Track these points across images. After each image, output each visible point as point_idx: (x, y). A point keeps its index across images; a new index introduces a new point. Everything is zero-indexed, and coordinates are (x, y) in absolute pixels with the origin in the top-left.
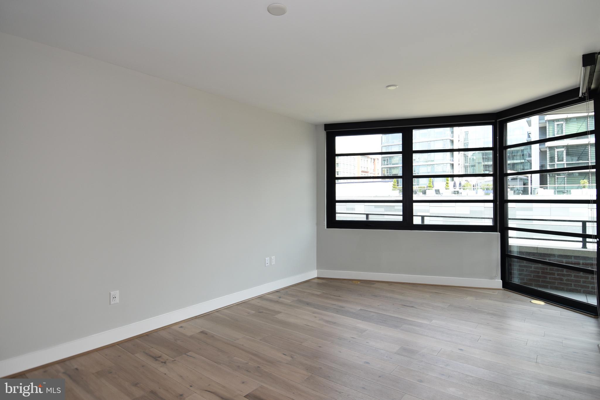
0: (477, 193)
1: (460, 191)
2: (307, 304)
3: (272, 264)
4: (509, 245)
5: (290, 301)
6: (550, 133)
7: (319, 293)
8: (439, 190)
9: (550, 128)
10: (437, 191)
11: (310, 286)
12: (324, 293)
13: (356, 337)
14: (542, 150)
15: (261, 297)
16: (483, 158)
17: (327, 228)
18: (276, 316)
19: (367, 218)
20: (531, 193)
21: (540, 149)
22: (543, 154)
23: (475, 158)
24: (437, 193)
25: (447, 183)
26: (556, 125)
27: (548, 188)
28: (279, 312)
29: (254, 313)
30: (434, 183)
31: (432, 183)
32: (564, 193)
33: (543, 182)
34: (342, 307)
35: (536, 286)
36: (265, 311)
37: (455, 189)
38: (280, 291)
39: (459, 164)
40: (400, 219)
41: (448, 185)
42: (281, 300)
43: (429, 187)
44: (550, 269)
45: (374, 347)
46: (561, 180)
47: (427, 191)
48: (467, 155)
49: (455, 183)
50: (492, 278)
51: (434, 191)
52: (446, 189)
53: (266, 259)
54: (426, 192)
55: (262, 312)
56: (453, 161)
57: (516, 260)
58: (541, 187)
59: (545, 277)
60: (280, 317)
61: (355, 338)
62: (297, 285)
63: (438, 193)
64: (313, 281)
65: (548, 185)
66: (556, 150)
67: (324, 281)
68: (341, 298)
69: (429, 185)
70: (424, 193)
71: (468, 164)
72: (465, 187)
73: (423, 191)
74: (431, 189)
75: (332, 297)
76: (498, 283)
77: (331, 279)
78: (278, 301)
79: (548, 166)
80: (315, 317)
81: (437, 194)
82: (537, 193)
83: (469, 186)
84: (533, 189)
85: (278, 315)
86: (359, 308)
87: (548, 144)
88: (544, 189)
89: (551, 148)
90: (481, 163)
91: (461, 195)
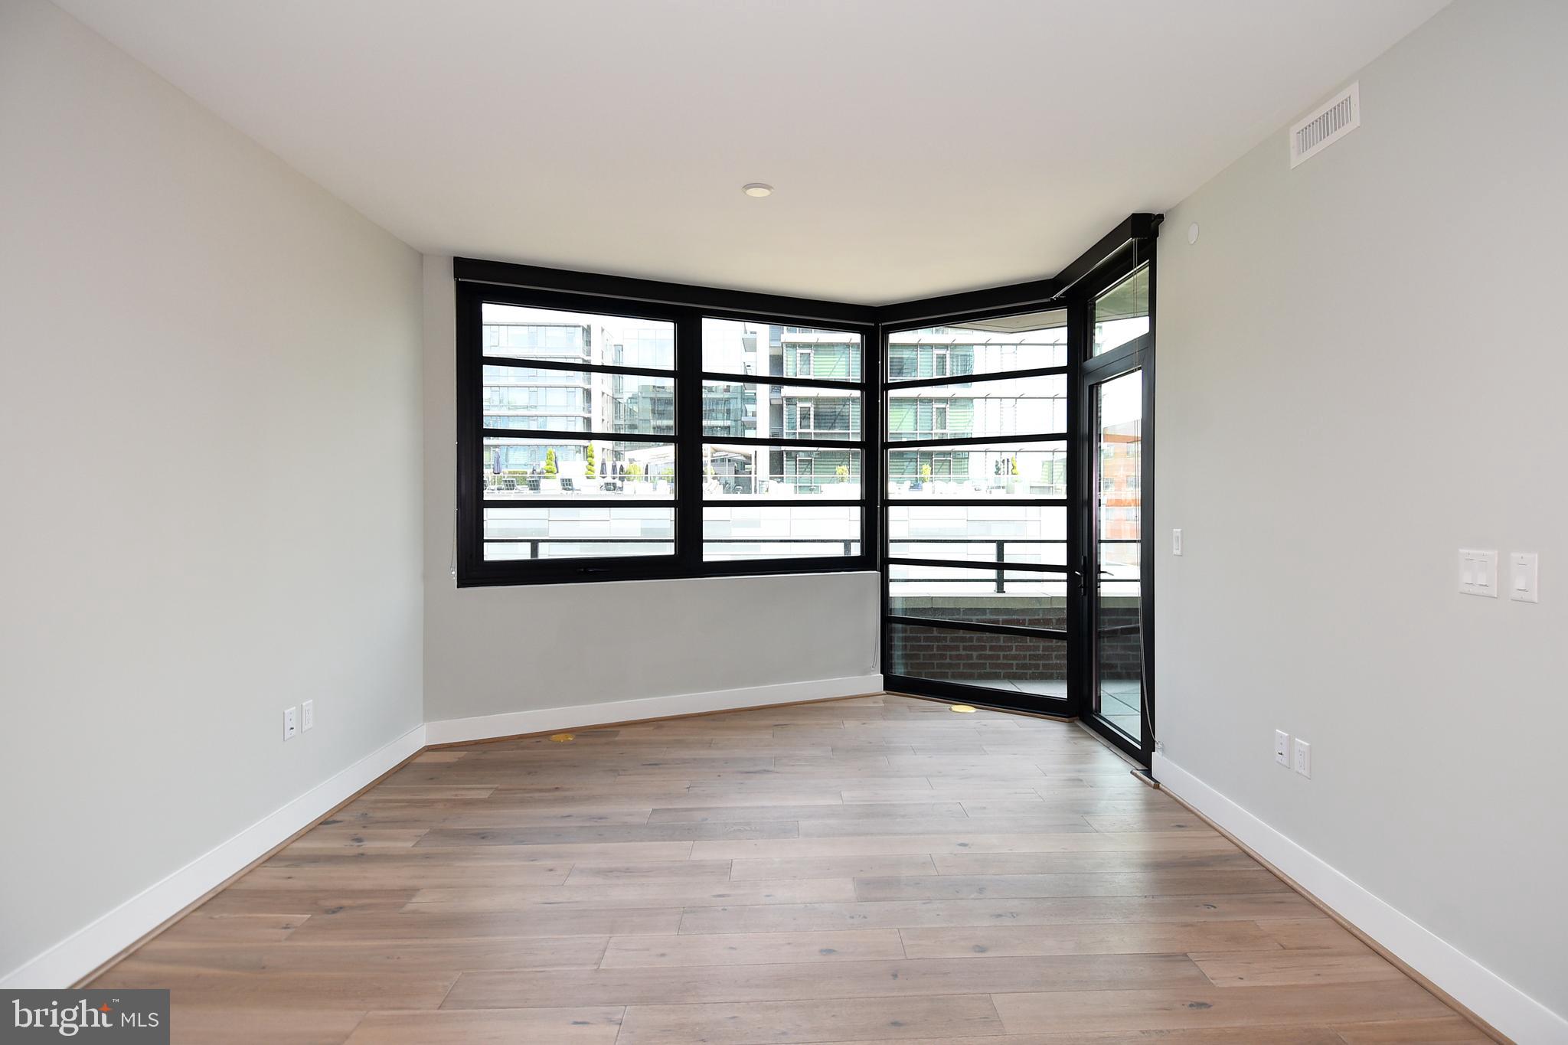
0: (655, 489)
1: (619, 483)
2: (483, 838)
3: (305, 728)
4: (890, 596)
5: (410, 844)
6: (789, 370)
7: (484, 795)
8: (569, 480)
9: (789, 359)
10: (567, 484)
11: (432, 779)
12: (496, 789)
13: (727, 892)
14: (774, 402)
15: (274, 858)
16: (653, 412)
17: (458, 587)
18: (409, 907)
19: (534, 550)
20: (756, 492)
21: (770, 400)
22: (777, 411)
23: (636, 409)
24: (566, 487)
25: (590, 464)
26: (799, 355)
27: (785, 481)
28: (410, 892)
29: (309, 919)
30: (559, 463)
31: (554, 463)
32: (812, 490)
33: (777, 466)
34: (601, 818)
35: (954, 677)
36: (345, 902)
37: (604, 477)
38: (338, 817)
39: (603, 420)
40: (669, 550)
41: (593, 468)
42: (371, 846)
43: (548, 472)
44: (979, 639)
45: (797, 904)
46: (805, 466)
47: (543, 482)
48: (619, 400)
49: (605, 464)
50: (865, 672)
51: (560, 483)
52: (588, 478)
53: (286, 712)
54: (538, 485)
55: (341, 908)
56: (590, 412)
57: (900, 626)
58: (771, 478)
59: (970, 657)
60: (425, 902)
61: (729, 896)
62: (380, 783)
63: (570, 487)
64: (419, 760)
65: (785, 476)
66: (800, 405)
67: (462, 754)
68: (567, 793)
69: (548, 467)
70: (534, 486)
71: (622, 422)
72: (630, 473)
73: (530, 481)
74: (554, 478)
75: (537, 795)
76: (877, 680)
77: (477, 743)
78: (362, 854)
79: (785, 434)
80: (551, 870)
81: (565, 489)
82: (767, 491)
83: (638, 472)
84: (758, 482)
85: (414, 900)
86: (648, 808)
87: (788, 391)
88: (778, 482)
89: (790, 400)
90: (649, 420)
91: (620, 492)
